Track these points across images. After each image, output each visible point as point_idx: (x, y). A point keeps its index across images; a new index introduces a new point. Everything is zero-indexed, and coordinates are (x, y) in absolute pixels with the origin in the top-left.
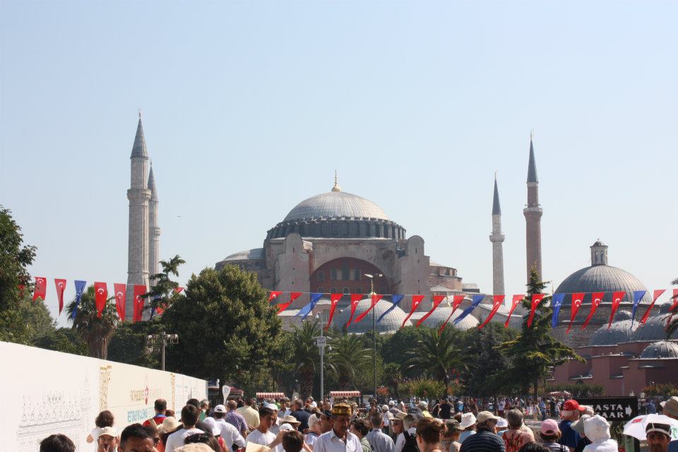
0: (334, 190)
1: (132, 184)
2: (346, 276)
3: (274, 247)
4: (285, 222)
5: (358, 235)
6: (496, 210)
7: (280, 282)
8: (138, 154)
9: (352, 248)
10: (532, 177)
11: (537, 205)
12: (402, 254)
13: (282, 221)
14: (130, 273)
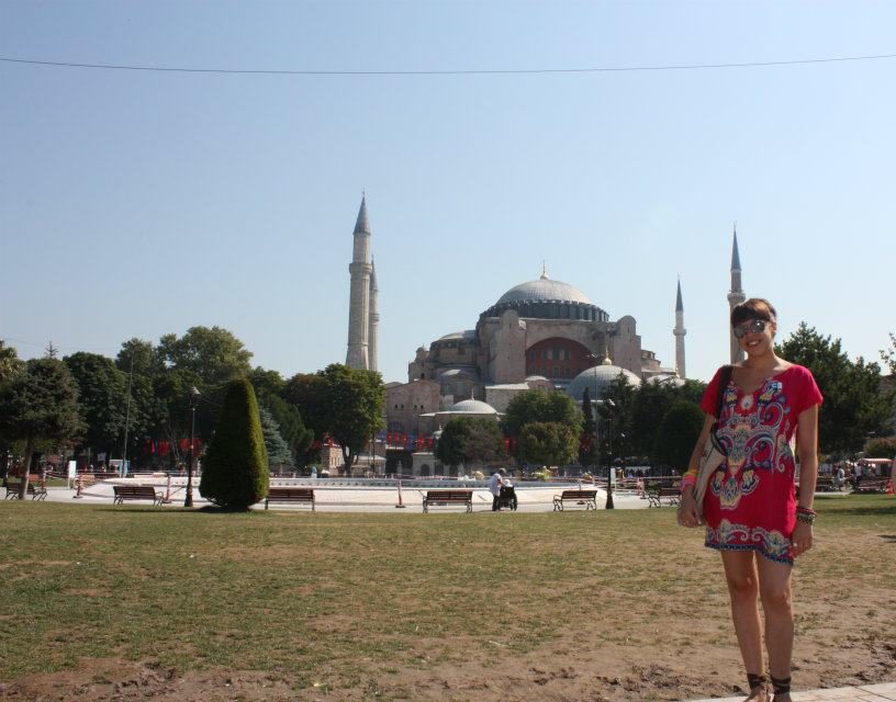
0: (543, 277)
1: (354, 258)
2: (556, 356)
3: (489, 326)
4: (497, 305)
5: (568, 317)
6: (679, 307)
7: (497, 358)
8: (360, 230)
9: (563, 328)
10: (736, 265)
11: (741, 291)
12: (613, 334)
13: (494, 304)
14: (349, 344)
